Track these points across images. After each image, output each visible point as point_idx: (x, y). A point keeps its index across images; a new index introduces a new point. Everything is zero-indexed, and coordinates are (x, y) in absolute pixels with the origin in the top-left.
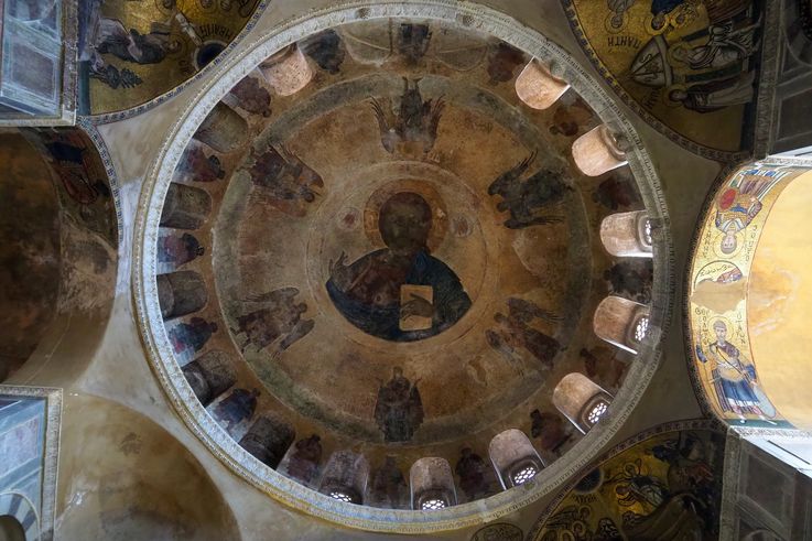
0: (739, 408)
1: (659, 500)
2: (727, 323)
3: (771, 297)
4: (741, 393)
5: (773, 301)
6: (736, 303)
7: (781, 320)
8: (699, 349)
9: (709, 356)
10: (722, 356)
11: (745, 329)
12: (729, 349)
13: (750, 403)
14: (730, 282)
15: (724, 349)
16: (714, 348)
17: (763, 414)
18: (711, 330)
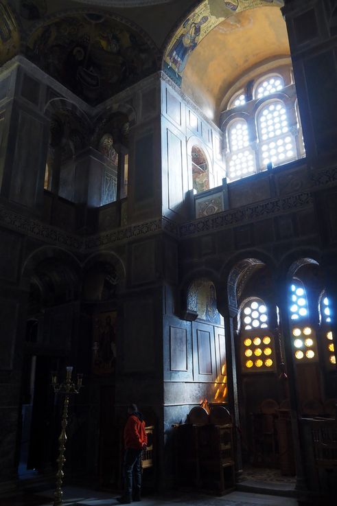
0: (174, 58)
1: (115, 50)
2: (209, 20)
3: (236, 22)
4: (182, 52)
5: (235, 24)
6: (221, 17)
7: (228, 32)
8: (189, 20)
9: (188, 27)
10: (192, 31)
11: (211, 28)
12: (198, 30)
13: (179, 59)
14: (229, 8)
15: (195, 29)
16: (193, 25)
17: (178, 69)
18: (200, 17)
